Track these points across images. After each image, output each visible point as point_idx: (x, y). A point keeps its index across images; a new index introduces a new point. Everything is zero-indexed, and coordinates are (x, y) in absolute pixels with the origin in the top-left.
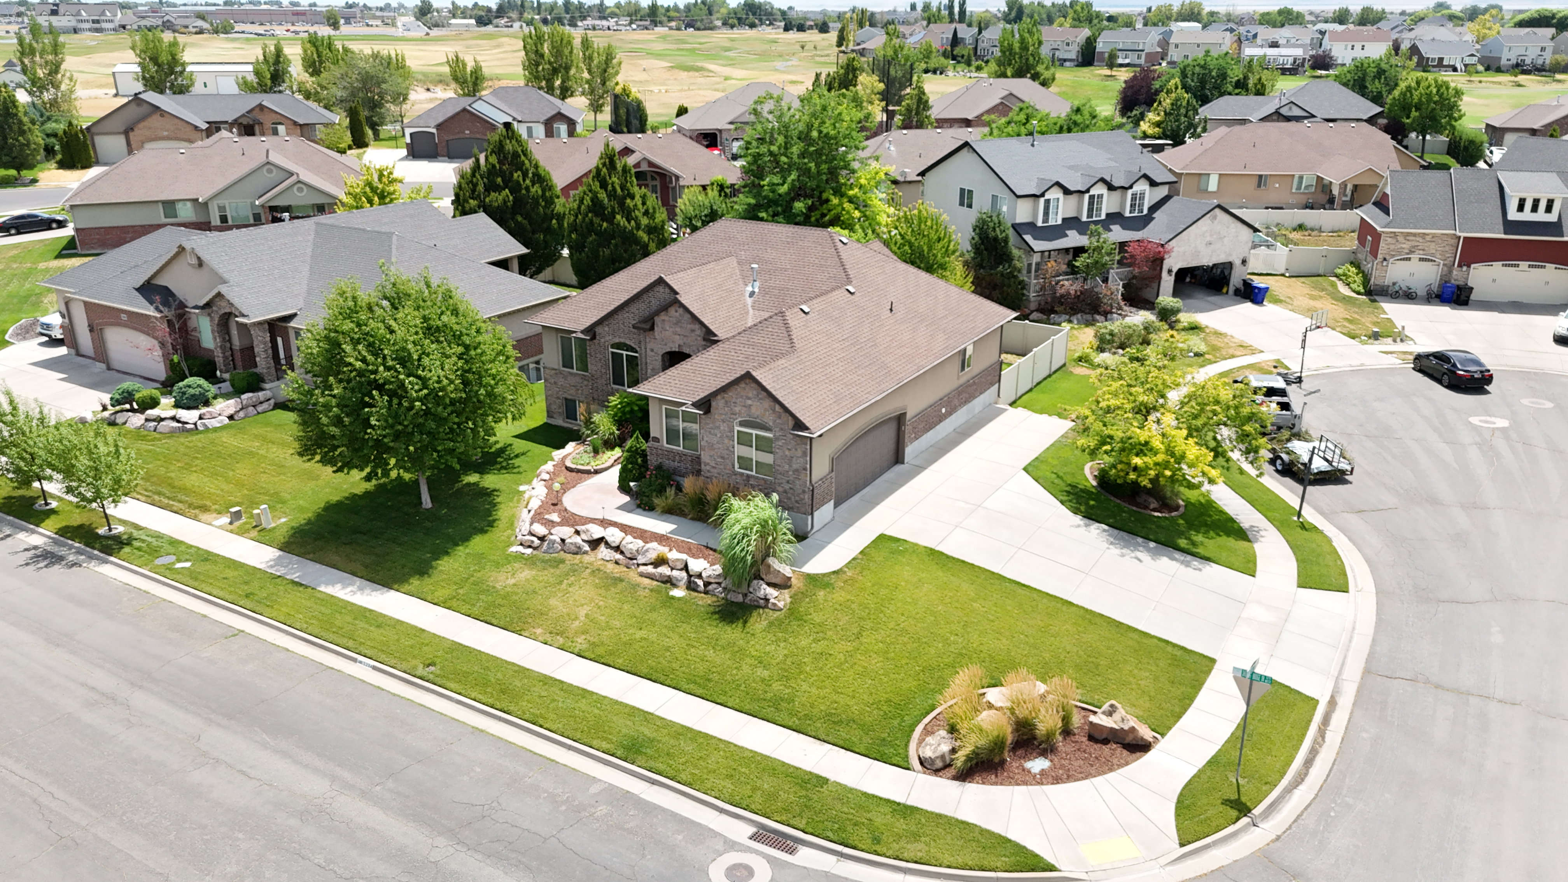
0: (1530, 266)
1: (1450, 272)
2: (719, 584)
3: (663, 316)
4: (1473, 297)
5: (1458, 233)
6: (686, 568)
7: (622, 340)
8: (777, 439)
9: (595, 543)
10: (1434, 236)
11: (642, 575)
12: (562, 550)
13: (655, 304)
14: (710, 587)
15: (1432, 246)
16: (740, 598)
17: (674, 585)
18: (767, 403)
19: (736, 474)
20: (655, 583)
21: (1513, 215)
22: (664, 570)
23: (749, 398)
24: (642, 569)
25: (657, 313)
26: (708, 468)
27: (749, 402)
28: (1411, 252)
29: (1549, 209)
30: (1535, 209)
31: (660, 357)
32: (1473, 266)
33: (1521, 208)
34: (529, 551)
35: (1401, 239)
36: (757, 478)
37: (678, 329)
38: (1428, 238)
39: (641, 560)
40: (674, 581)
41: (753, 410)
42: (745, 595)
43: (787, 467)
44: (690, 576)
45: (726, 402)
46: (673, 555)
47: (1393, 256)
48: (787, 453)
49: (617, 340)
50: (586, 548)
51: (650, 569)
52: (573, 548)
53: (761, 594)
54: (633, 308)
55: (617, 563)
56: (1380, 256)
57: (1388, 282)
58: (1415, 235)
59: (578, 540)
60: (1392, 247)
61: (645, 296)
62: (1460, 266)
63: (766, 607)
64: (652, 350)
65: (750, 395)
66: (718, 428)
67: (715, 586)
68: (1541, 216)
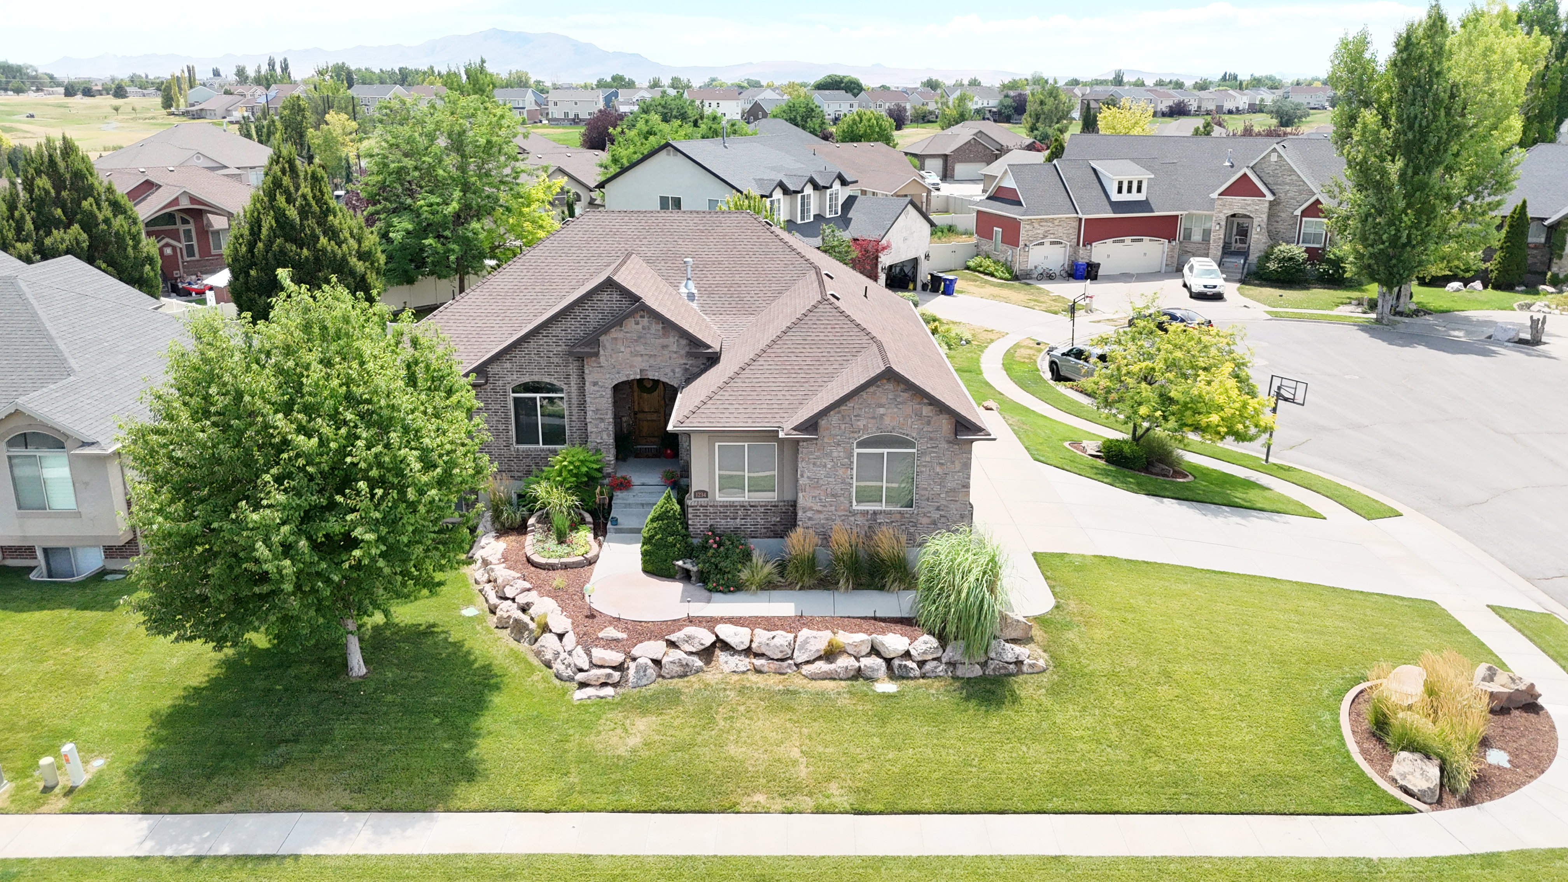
0: (1133, 241)
1: (1076, 252)
2: (938, 659)
3: (614, 333)
4: (1100, 272)
5: (1080, 215)
6: (874, 651)
7: (536, 378)
8: (922, 454)
9: (707, 654)
10: (1061, 220)
11: (813, 678)
12: (660, 676)
13: (594, 318)
14: (928, 667)
15: (1060, 229)
16: (977, 671)
17: (870, 679)
18: (911, 407)
19: (854, 514)
20: (843, 683)
21: (1115, 197)
22: (844, 662)
23: (882, 406)
24: (807, 669)
25: (605, 329)
26: (809, 514)
27: (882, 411)
28: (1045, 237)
29: (1139, 190)
30: (1129, 190)
31: (609, 393)
32: (1094, 244)
33: (1120, 191)
34: (609, 691)
35: (1036, 225)
36: (890, 513)
37: (640, 348)
38: (1056, 223)
39: (800, 657)
40: (869, 673)
41: (887, 420)
42: (984, 665)
43: (937, 488)
44: (889, 661)
45: (843, 417)
46: (844, 638)
47: (1031, 241)
48: (938, 469)
49: (526, 379)
50: (698, 663)
51: (822, 666)
52: (677, 669)
53: (1009, 657)
54: (556, 330)
55: (758, 671)
56: (1021, 243)
57: (1030, 266)
58: (1046, 220)
59: (675, 655)
60: (1030, 233)
61: (577, 310)
62: (1084, 245)
63: (1020, 672)
64: (595, 384)
65: (884, 401)
66: (829, 455)
67: (935, 663)
68: (1134, 196)
